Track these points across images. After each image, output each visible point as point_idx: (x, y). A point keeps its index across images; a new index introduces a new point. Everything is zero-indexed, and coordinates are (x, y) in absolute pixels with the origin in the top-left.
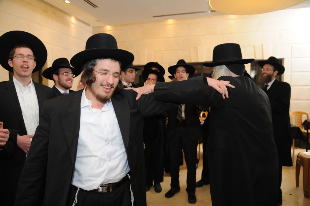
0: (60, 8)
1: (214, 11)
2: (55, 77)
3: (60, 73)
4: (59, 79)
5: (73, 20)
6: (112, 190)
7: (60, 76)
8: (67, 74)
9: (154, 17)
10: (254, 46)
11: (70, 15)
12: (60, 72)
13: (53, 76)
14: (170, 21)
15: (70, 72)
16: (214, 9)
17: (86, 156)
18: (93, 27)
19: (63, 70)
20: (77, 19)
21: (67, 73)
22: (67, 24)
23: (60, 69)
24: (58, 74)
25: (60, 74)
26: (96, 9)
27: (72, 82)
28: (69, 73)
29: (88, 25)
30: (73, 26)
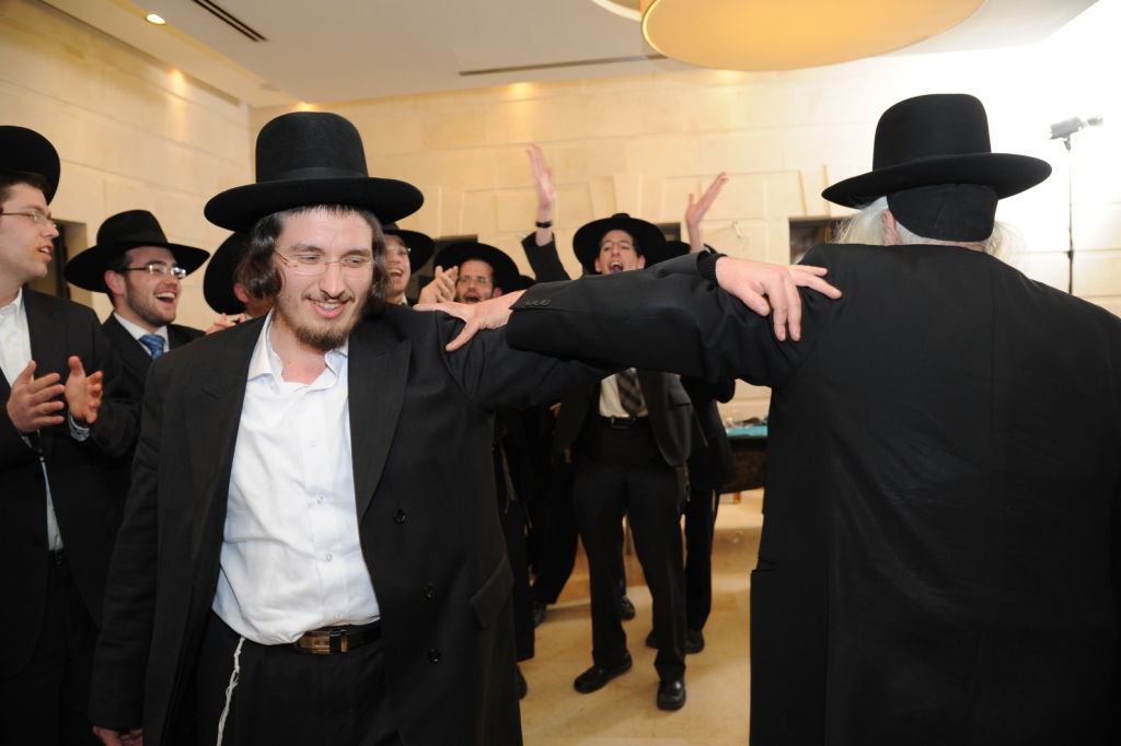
0: (128, 41)
1: (660, 57)
2: (115, 281)
3: (132, 266)
4: (129, 286)
5: (177, 82)
6: (349, 648)
7: (134, 276)
8: (157, 266)
9: (464, 74)
10: (799, 173)
11: (165, 66)
12: (131, 261)
13: (106, 277)
14: (521, 90)
15: (170, 262)
16: (658, 50)
17: (256, 540)
18: (251, 108)
19: (140, 256)
20: (192, 80)
21: (159, 263)
22: (155, 97)
23: (132, 253)
24: (123, 270)
25: (130, 270)
26: (260, 45)
27: (176, 294)
28: (165, 264)
29: (232, 100)
30: (177, 104)
